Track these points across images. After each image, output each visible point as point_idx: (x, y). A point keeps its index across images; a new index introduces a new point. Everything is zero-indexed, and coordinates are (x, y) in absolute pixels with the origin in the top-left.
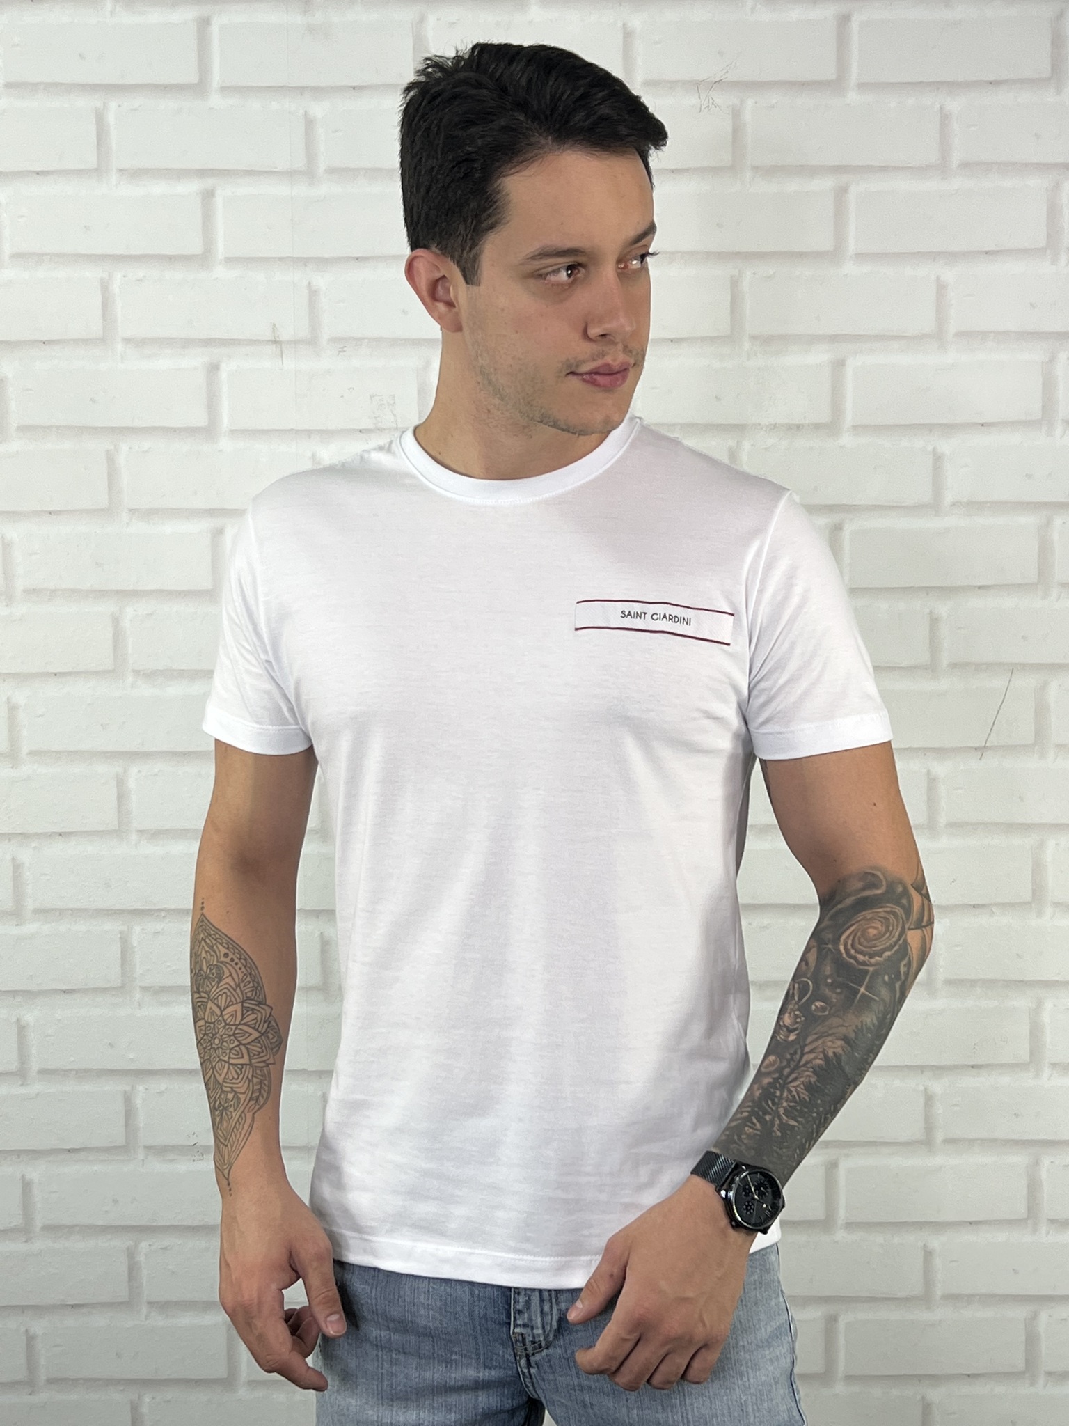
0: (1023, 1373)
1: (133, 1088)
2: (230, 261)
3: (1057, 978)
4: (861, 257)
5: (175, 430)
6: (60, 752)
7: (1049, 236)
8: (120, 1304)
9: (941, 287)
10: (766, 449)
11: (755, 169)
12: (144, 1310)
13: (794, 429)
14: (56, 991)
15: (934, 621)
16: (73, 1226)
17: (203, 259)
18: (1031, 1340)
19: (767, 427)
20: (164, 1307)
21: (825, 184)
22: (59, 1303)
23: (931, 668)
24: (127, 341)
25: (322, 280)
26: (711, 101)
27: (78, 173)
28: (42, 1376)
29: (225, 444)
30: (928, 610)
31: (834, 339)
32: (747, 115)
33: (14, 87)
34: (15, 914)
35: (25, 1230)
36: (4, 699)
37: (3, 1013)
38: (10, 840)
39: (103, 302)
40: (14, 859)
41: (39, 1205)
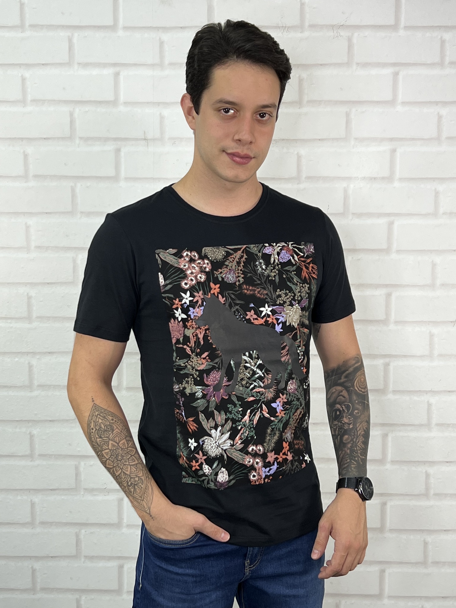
1: (79, 463)
2: (126, 103)
4: (404, 103)
5: (101, 177)
6: (49, 317)
8: (72, 556)
9: (440, 117)
10: (360, 188)
11: (358, 64)
12: (83, 559)
13: (373, 179)
14: (46, 421)
15: (434, 265)
16: (53, 523)
17: (114, 103)
19: (361, 178)
20: (91, 558)
21: (388, 71)
22: (46, 556)
23: (432, 286)
24: (81, 138)
25: (166, 112)
26: (339, 34)
27: (61, 64)
28: (38, 587)
29: (122, 184)
30: (431, 261)
31: (391, 140)
32: (355, 41)
33: (33, 26)
34: (30, 387)
35: (32, 524)
36: (26, 294)
37: (24, 430)
38: (27, 355)
39: (70, 121)
40: (29, 363)
41: (38, 513)
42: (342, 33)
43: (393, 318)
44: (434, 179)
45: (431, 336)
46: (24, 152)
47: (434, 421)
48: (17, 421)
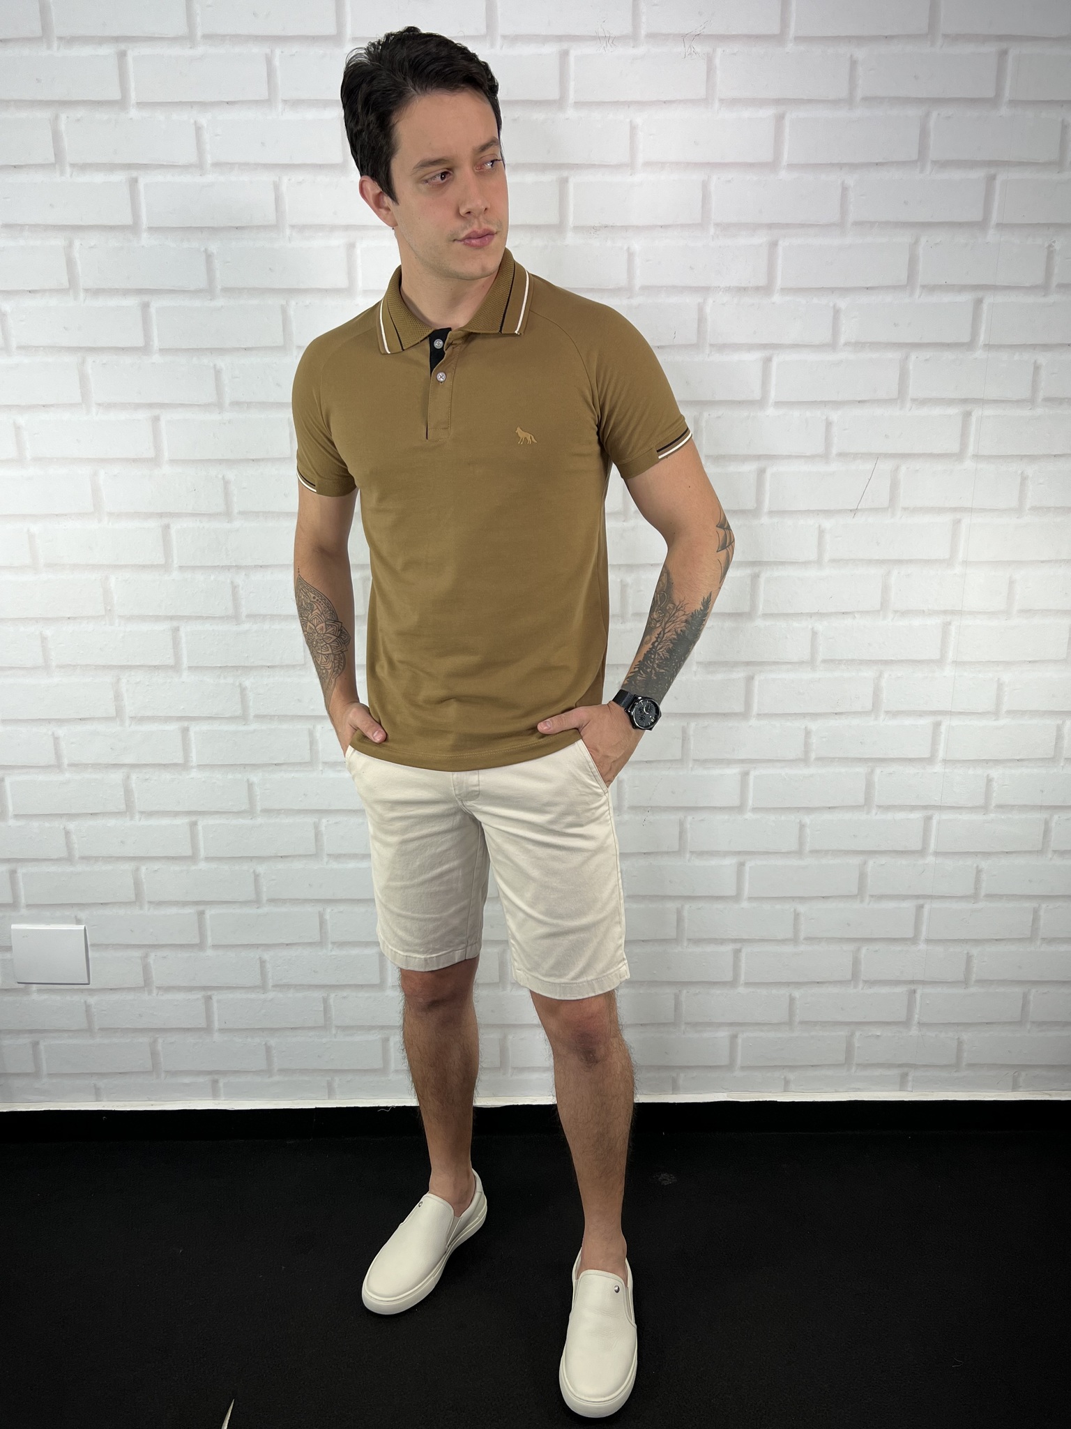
0: (857, 896)
1: (314, 727)
3: (892, 659)
4: (791, 167)
6: (258, 512)
7: (920, 152)
8: (310, 855)
10: (723, 304)
11: (721, 100)
12: (325, 859)
13: (742, 290)
14: (262, 667)
15: (829, 424)
16: (279, 810)
18: (862, 877)
19: (724, 288)
20: (337, 857)
21: (768, 113)
23: (825, 457)
24: (293, 227)
26: (693, 50)
27: (256, 103)
28: (265, 898)
29: (360, 300)
30: (825, 417)
31: (770, 226)
32: (717, 61)
33: (207, 37)
34: (235, 618)
35: (250, 812)
36: (220, 476)
37: (230, 680)
38: (229, 570)
39: (276, 198)
40: (232, 583)
41: (258, 797)
42: (698, 49)
43: (766, 506)
44: (833, 290)
45: (821, 532)
46: (206, 250)
47: (820, 657)
48: (220, 667)
